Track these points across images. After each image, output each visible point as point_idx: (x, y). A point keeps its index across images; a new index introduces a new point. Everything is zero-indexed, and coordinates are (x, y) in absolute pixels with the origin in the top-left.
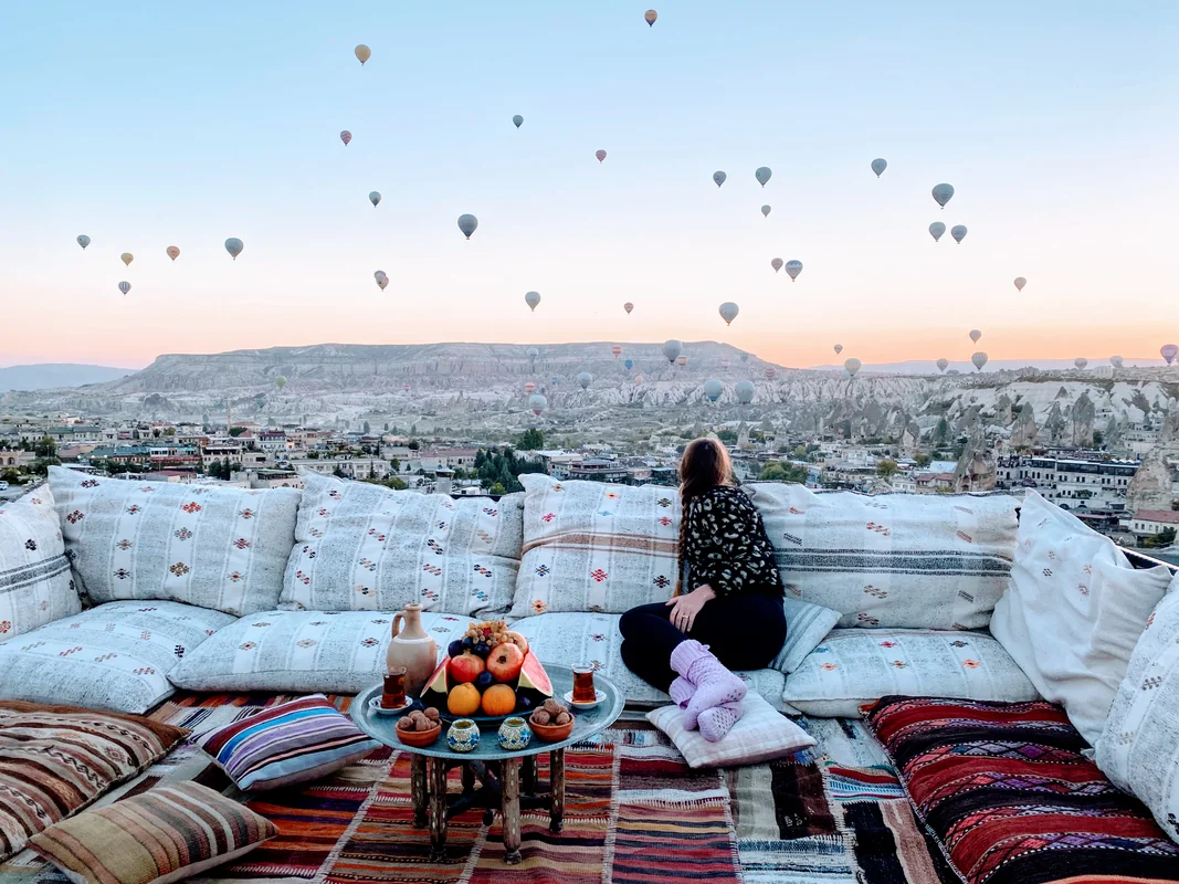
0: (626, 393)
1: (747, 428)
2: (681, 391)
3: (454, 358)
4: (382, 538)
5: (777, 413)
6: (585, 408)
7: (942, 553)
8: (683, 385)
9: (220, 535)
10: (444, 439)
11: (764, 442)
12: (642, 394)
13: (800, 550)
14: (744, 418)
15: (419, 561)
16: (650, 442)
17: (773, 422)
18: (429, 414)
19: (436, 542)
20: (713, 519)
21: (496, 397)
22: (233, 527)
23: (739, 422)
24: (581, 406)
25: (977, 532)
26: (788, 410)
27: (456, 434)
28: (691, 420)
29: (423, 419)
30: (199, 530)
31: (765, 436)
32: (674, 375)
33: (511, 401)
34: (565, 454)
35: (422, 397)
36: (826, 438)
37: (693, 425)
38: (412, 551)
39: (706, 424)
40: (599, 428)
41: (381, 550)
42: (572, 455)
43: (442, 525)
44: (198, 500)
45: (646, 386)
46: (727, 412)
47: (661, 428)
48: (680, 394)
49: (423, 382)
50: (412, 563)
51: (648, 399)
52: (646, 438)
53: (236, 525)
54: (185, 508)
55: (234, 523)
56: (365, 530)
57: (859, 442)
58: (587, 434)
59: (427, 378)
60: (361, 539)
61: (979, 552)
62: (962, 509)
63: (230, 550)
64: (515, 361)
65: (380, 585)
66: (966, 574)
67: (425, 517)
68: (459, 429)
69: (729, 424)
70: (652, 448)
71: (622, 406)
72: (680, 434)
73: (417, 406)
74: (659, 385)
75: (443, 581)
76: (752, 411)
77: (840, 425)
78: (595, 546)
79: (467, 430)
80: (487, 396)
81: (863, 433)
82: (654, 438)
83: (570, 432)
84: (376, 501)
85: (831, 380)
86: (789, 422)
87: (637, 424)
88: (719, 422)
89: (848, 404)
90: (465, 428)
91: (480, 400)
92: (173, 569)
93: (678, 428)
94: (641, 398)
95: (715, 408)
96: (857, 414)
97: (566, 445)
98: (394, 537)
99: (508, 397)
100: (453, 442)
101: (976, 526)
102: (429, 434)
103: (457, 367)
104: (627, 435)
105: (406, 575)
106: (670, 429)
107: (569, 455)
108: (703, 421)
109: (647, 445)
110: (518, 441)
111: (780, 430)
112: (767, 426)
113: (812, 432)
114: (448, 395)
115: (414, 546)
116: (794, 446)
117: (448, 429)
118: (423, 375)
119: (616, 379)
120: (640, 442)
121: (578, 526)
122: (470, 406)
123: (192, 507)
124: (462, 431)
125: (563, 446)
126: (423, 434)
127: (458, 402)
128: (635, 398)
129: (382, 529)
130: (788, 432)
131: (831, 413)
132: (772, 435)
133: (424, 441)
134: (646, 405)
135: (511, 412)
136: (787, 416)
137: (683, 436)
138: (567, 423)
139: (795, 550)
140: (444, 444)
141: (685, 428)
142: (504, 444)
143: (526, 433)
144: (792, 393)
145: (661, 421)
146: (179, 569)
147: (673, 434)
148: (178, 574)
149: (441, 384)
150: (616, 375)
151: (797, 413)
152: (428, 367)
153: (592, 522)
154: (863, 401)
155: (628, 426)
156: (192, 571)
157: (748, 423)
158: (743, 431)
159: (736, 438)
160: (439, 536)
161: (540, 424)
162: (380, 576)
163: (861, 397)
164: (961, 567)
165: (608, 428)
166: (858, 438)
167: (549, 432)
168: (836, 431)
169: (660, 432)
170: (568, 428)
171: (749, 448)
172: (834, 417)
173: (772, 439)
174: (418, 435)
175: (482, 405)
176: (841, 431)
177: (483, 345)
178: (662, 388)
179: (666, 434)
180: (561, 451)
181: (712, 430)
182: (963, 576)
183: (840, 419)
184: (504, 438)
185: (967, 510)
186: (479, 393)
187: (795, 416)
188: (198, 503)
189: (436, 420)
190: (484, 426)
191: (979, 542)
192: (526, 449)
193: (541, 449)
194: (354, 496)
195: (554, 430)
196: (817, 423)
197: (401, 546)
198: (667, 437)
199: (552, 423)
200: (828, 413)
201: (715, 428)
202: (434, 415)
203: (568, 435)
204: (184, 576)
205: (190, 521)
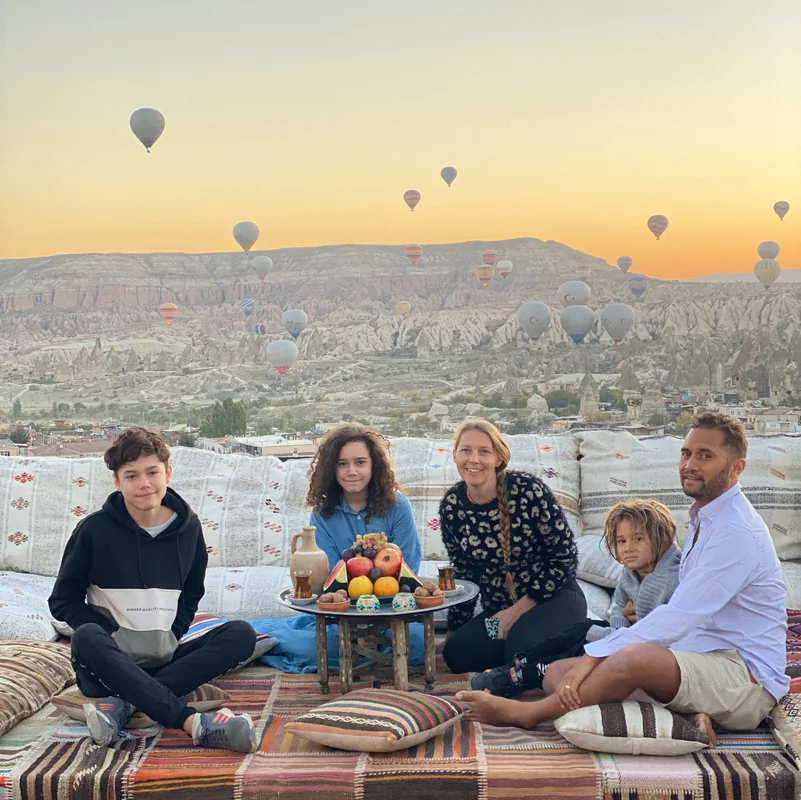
0: (386, 333)
1: (595, 385)
2: (481, 326)
3: (83, 282)
4: (220, 499)
5: (646, 357)
6: (315, 359)
7: (755, 489)
8: (484, 316)
9: (57, 503)
10: (71, 422)
11: (624, 408)
12: (414, 333)
13: (626, 492)
14: (589, 369)
15: (259, 519)
16: (431, 415)
17: (639, 374)
18: (42, 381)
19: (273, 502)
20: (546, 507)
21: (160, 347)
22: (68, 496)
23: (581, 376)
24: (309, 358)
25: (791, 469)
26: (662, 353)
27: (92, 413)
28: (499, 376)
29: (32, 389)
30: (35, 499)
31: (625, 397)
32: (468, 298)
33: (186, 354)
34: (285, 442)
35: (29, 352)
36: (729, 398)
37: (503, 384)
38: (252, 510)
39: (525, 381)
40: (340, 394)
41: (222, 511)
42: (297, 442)
43: (276, 486)
44: (29, 470)
45: (421, 318)
46: (560, 359)
47: (449, 390)
48: (479, 330)
49: (30, 327)
50: (253, 521)
51: (424, 342)
52: (425, 409)
53: (71, 494)
54: (17, 478)
55: (69, 492)
56: (203, 493)
57: (783, 403)
58: (320, 406)
59: (37, 319)
60: (200, 502)
61: (791, 487)
62: (775, 448)
63: (68, 517)
64: (190, 283)
65: (224, 542)
66: (778, 508)
67: (259, 479)
68: (97, 404)
69: (565, 379)
70: (435, 427)
71: (379, 354)
72: (481, 399)
73: (20, 367)
74: (442, 317)
75: (284, 537)
76: (603, 356)
77: (750, 374)
78: (429, 498)
79: (111, 406)
80: (144, 344)
81: (789, 387)
82: (438, 408)
83: (291, 403)
84: (208, 465)
85: (734, 299)
86: (665, 373)
87: (407, 386)
88: (549, 375)
89: (764, 340)
90: (107, 402)
91: (132, 353)
92: (11, 539)
93: (478, 390)
94: (412, 340)
95: (540, 353)
96: (777, 356)
97: (286, 427)
98: (232, 498)
99: (181, 346)
100: (88, 428)
101: (789, 464)
102: (44, 415)
103: (89, 298)
104: (390, 404)
105: (248, 532)
106: (464, 392)
107: (292, 442)
108: (521, 375)
109: (425, 420)
110: (201, 421)
111: (652, 386)
112: (629, 380)
113: (704, 388)
114: (75, 346)
115: (253, 506)
116: (676, 414)
117: (78, 406)
118: (30, 311)
119: (368, 309)
120: (414, 416)
121: (411, 480)
122: (116, 364)
123: (24, 478)
124: (102, 407)
125: (281, 428)
126: (34, 416)
127: (93, 357)
128: (402, 340)
129: (219, 491)
130: (664, 390)
131: (736, 355)
132: (636, 394)
133: (37, 428)
134: (421, 351)
135: (186, 372)
136: (662, 362)
137: (487, 404)
138: (286, 388)
139: (621, 492)
140: (71, 430)
141: (490, 390)
142: (179, 428)
143: (216, 407)
144: (669, 323)
145: (448, 378)
146: (17, 538)
147: (469, 401)
148: (18, 543)
149: (62, 328)
150: (367, 301)
151: (678, 357)
152: (38, 299)
153: (425, 475)
154: (789, 332)
155: (391, 389)
156: (31, 540)
157: (597, 377)
158: (589, 389)
159: (577, 403)
160: (276, 495)
161: (238, 391)
162: (223, 535)
163: (785, 325)
164: (774, 501)
165: (358, 394)
166: (784, 396)
167: (255, 404)
168: (744, 385)
169: (447, 397)
170: (289, 395)
171: (599, 419)
172: (740, 362)
173: (638, 402)
174: (25, 417)
175: (135, 361)
176: (753, 384)
177: (132, 256)
178: (447, 321)
179: (458, 400)
180: (277, 437)
181: (536, 390)
182: (776, 510)
183: (751, 365)
184: (179, 417)
185: (780, 450)
186: (131, 340)
187: (675, 362)
188: (30, 472)
189: (56, 388)
190: (140, 398)
191: (792, 479)
192: (216, 436)
193: (242, 432)
194: (185, 461)
195: (263, 402)
196: (712, 371)
197: (240, 506)
198: (460, 406)
199: (260, 388)
200: (730, 355)
201: (541, 387)
202: (51, 382)
203: (288, 408)
204: (23, 545)
205: (25, 490)
